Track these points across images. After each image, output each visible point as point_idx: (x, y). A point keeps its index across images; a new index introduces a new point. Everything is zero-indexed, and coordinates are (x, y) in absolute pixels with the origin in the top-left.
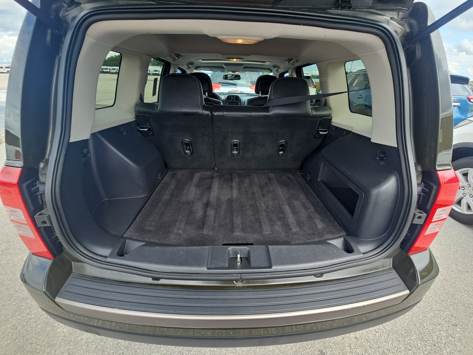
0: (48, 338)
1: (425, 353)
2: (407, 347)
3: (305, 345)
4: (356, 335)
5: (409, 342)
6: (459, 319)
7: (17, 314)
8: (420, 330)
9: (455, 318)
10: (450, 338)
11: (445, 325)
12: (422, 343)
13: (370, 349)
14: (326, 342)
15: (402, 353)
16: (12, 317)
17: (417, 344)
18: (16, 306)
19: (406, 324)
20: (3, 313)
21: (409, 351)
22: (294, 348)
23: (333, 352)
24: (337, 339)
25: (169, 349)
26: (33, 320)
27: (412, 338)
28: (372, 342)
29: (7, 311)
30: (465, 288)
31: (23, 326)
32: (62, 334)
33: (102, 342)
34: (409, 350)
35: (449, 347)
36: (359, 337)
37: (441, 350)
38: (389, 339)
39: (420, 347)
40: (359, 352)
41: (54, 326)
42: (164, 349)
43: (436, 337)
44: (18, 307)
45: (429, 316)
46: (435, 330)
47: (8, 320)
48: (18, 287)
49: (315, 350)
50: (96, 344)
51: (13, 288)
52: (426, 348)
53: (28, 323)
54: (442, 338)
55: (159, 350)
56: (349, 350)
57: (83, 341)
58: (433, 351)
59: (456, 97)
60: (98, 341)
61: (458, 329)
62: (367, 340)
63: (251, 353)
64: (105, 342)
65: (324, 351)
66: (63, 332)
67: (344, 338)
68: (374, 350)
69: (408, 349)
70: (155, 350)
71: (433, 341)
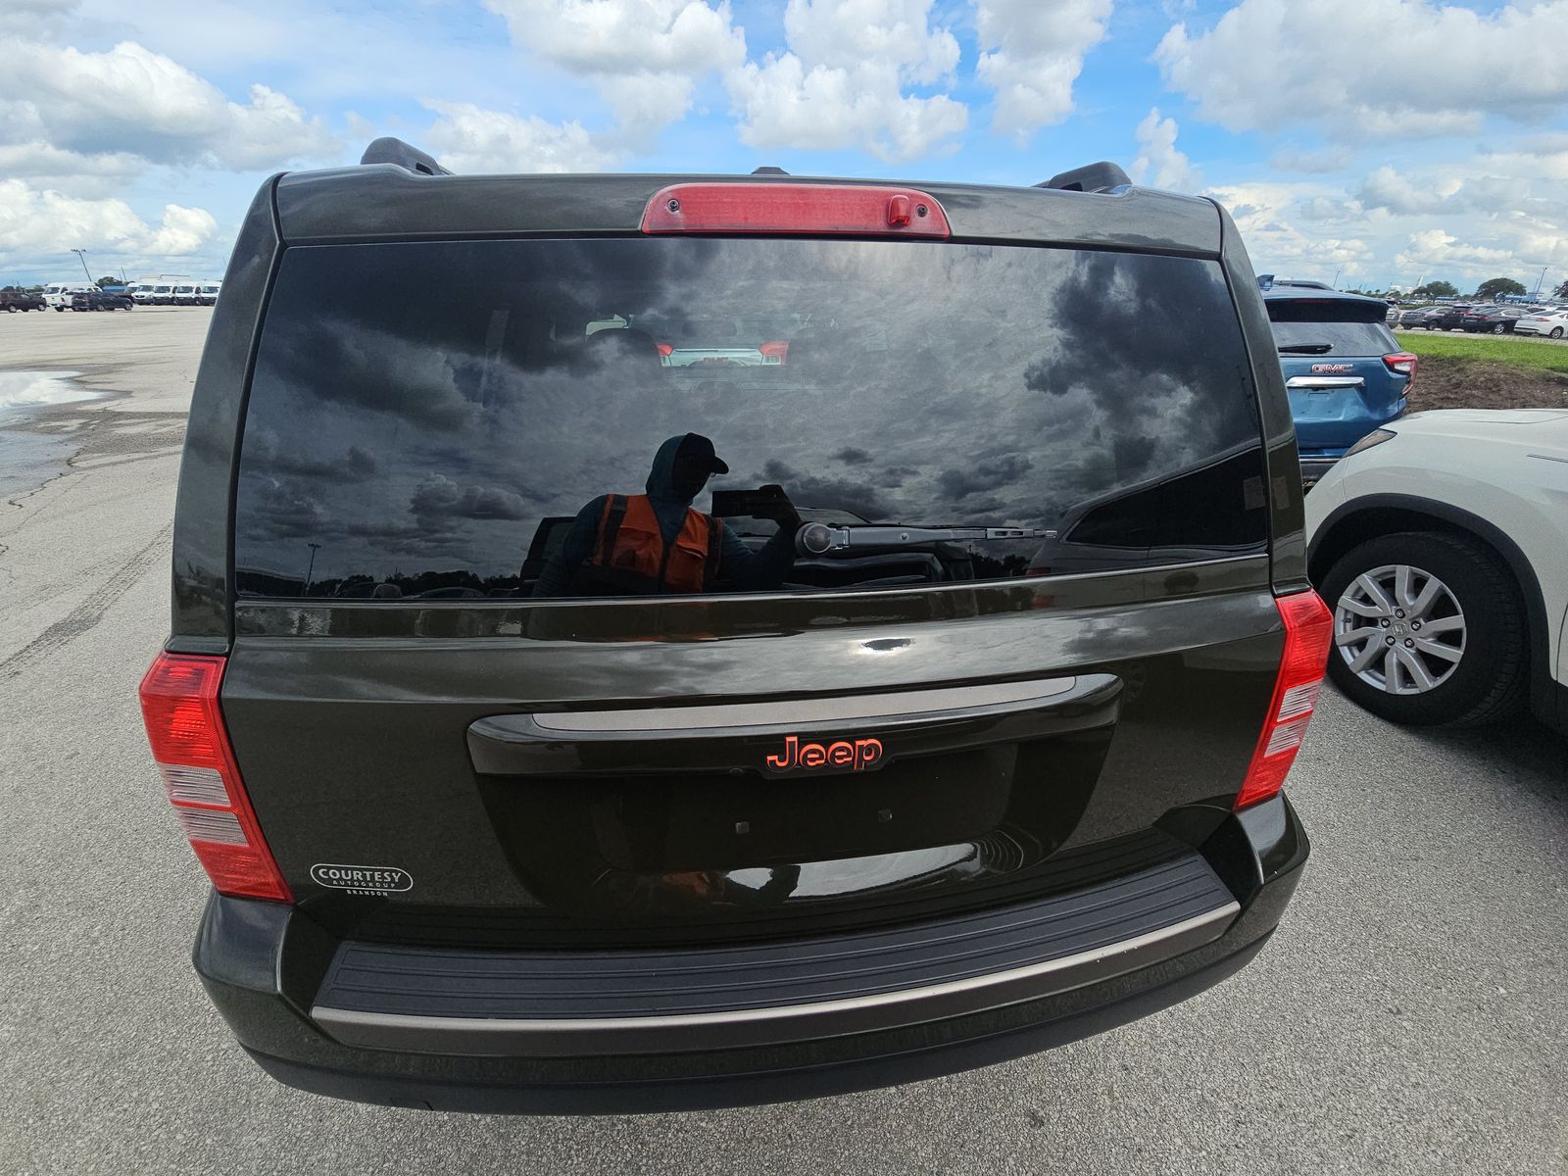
0: (213, 1168)
1: (1318, 1094)
2: (1267, 1081)
3: (988, 1102)
4: (1123, 1059)
5: (1270, 1065)
6: (1404, 994)
7: (101, 1106)
8: (1298, 1029)
9: (1393, 990)
10: (1385, 1048)
11: (1367, 1012)
12: (1308, 1066)
13: (1166, 1095)
14: (1044, 1087)
15: (1254, 1099)
16: (89, 1115)
17: (1293, 1071)
18: (96, 1080)
19: (1258, 1016)
20: (56, 1106)
21: (1274, 1093)
22: (956, 1114)
23: (1065, 1114)
24: (1074, 1075)
25: (595, 1158)
26: (157, 1117)
27: (1278, 1054)
28: (1169, 1075)
29: (69, 1097)
30: (1414, 904)
31: (129, 1140)
32: (257, 1151)
33: (389, 1161)
34: (1272, 1088)
35: (1384, 1075)
36: (1133, 1064)
37: (1362, 1084)
38: (1214, 1063)
39: (1302, 1080)
40: (1135, 1104)
41: (229, 1132)
42: (580, 1159)
43: (1344, 1047)
44: (102, 1083)
45: (1318, 989)
46: (1340, 1028)
47: (75, 1127)
48: (92, 1023)
49: (1016, 1114)
50: (371, 1169)
51: (75, 1027)
52: (1318, 1080)
53: (144, 1129)
54: (1362, 1049)
55: (566, 1163)
56: (1109, 1103)
57: (327, 1165)
58: (1339, 1089)
59: (1349, 362)
60: (376, 1159)
61: (1405, 1024)
62: (1156, 1071)
63: (838, 1141)
64: (396, 1162)
65: (1041, 1113)
66: (261, 1145)
67: (1092, 1073)
68: (1177, 1095)
69: (1268, 1086)
70: (553, 1166)
71: (1336, 1060)
